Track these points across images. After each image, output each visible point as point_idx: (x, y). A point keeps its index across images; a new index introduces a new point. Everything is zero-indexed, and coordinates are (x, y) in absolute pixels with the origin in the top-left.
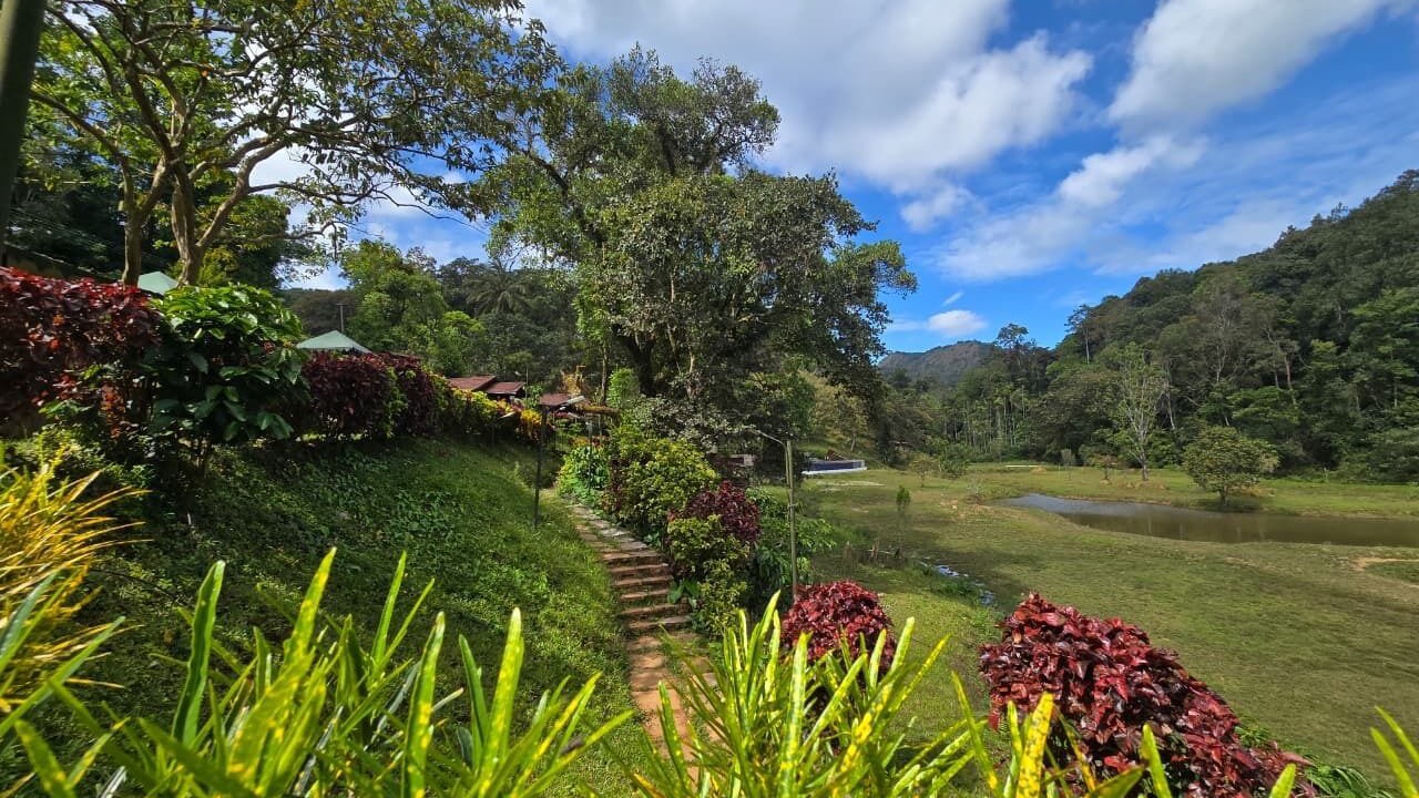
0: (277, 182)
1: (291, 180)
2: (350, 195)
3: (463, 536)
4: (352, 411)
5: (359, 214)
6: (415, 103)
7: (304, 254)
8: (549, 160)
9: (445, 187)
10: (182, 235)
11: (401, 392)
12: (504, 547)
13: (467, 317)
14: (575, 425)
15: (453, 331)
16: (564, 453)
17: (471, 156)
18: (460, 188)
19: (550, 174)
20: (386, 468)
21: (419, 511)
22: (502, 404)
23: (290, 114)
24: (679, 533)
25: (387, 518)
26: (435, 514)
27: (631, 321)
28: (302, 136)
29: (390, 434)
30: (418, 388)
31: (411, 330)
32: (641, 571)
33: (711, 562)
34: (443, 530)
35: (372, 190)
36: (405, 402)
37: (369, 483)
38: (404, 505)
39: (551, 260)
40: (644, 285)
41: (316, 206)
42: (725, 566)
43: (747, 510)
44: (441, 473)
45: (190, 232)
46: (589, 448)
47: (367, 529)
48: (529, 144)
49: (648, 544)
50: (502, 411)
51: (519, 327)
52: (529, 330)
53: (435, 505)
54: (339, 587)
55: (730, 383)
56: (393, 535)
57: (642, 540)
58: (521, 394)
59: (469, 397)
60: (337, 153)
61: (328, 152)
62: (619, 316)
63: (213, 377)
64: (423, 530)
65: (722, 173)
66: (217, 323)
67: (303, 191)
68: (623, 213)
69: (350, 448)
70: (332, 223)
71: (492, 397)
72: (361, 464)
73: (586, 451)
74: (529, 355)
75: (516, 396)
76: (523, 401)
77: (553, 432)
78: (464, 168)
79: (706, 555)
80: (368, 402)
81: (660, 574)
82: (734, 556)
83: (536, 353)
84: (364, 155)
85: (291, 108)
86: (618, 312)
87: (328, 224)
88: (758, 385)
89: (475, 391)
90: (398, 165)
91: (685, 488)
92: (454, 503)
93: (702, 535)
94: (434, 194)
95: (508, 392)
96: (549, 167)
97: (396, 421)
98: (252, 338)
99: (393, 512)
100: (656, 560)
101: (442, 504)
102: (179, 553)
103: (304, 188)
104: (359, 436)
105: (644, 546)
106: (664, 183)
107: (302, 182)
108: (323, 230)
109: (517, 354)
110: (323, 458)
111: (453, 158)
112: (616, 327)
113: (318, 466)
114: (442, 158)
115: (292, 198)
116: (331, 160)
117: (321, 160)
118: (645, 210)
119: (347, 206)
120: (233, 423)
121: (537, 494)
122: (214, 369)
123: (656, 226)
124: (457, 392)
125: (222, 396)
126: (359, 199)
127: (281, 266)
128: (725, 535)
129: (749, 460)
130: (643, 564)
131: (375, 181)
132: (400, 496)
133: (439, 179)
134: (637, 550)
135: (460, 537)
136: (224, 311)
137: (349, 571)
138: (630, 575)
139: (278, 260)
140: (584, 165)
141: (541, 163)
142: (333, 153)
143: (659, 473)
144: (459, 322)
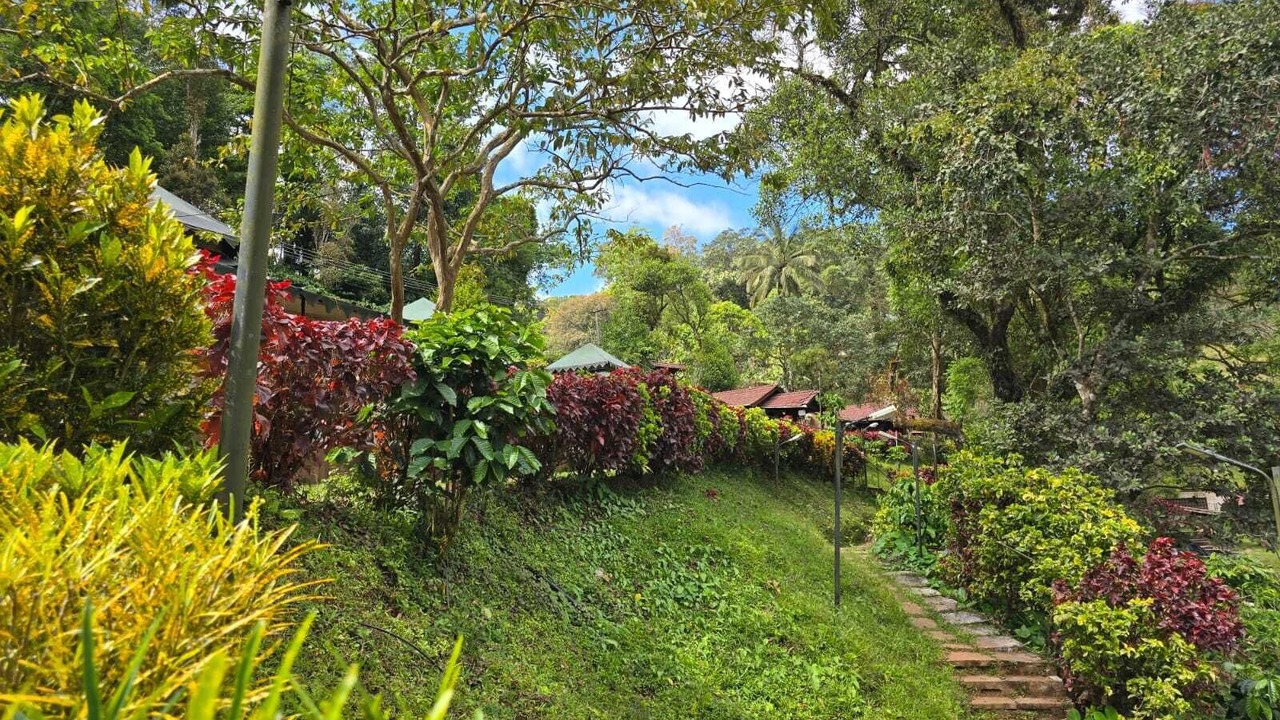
0: (518, 181)
1: (530, 175)
2: (591, 178)
3: (740, 609)
4: (602, 441)
5: (602, 201)
6: (654, 48)
7: (552, 256)
8: (827, 74)
9: (695, 146)
10: (436, 254)
11: (655, 414)
12: (795, 628)
13: (738, 307)
14: (894, 449)
15: (722, 327)
16: (881, 491)
17: (717, 96)
18: (712, 142)
19: (831, 92)
20: (643, 512)
21: (683, 572)
22: (787, 422)
23: (527, 98)
24: (1076, 626)
25: (647, 579)
26: (704, 576)
27: (967, 284)
28: (539, 122)
29: (645, 469)
30: (675, 407)
31: (671, 332)
32: (1012, 685)
33: (1142, 682)
34: (714, 599)
35: (612, 167)
36: (660, 426)
37: (626, 533)
38: (665, 563)
39: (841, 213)
40: (985, 227)
41: (558, 198)
42: (1167, 688)
43: (1208, 593)
44: (709, 520)
45: (443, 251)
46: (914, 484)
47: (625, 593)
48: (800, 59)
49: (1023, 640)
50: (786, 432)
51: (807, 313)
52: (822, 316)
53: (702, 565)
54: (595, 666)
55: (1156, 370)
56: (653, 602)
57: (1013, 634)
58: (813, 407)
59: (741, 415)
60: (574, 132)
61: (563, 134)
62: (948, 281)
63: (461, 410)
64: (689, 597)
65: (1114, 21)
66: (463, 350)
67: (544, 185)
68: (941, 123)
69: (603, 488)
70: (575, 216)
71: (773, 413)
72: (616, 508)
73: (911, 490)
74: (823, 351)
75: (808, 410)
76: (817, 417)
77: (863, 462)
78: (710, 114)
79: (1130, 668)
80: (620, 429)
81: (1050, 692)
82: (1187, 676)
83: (832, 347)
84: (602, 127)
85: (527, 91)
86: (946, 273)
87: (571, 219)
88: (1220, 367)
89: (748, 407)
90: (639, 129)
91: (1082, 550)
92: (725, 562)
93: (1118, 632)
94: (683, 158)
95: (794, 405)
96: (828, 84)
97: (653, 452)
98: (497, 361)
99: (653, 572)
100: (1039, 670)
101: (711, 563)
102: (437, 611)
103: (545, 181)
104: (613, 472)
105: (1015, 643)
106: (1006, 63)
107: (542, 174)
108: (566, 226)
109: (806, 351)
110: (576, 500)
111: (696, 106)
112: (946, 296)
113: (571, 511)
114: (684, 108)
115: (535, 194)
116: (569, 141)
117: (558, 145)
118: (977, 112)
119: (589, 192)
120: (483, 461)
121: (837, 553)
122: (462, 402)
123: (998, 133)
124: (725, 410)
125: (471, 431)
126: (601, 181)
127: (533, 274)
128: (1164, 635)
129: (1215, 503)
130: (1017, 673)
131: (615, 157)
132: (660, 550)
133: (687, 137)
134: (1004, 650)
135: (734, 610)
136: (468, 336)
137: (604, 646)
138: (995, 691)
139: (529, 268)
140: (879, 66)
141: (816, 79)
142: (569, 133)
143: (1030, 523)
144: (727, 316)
